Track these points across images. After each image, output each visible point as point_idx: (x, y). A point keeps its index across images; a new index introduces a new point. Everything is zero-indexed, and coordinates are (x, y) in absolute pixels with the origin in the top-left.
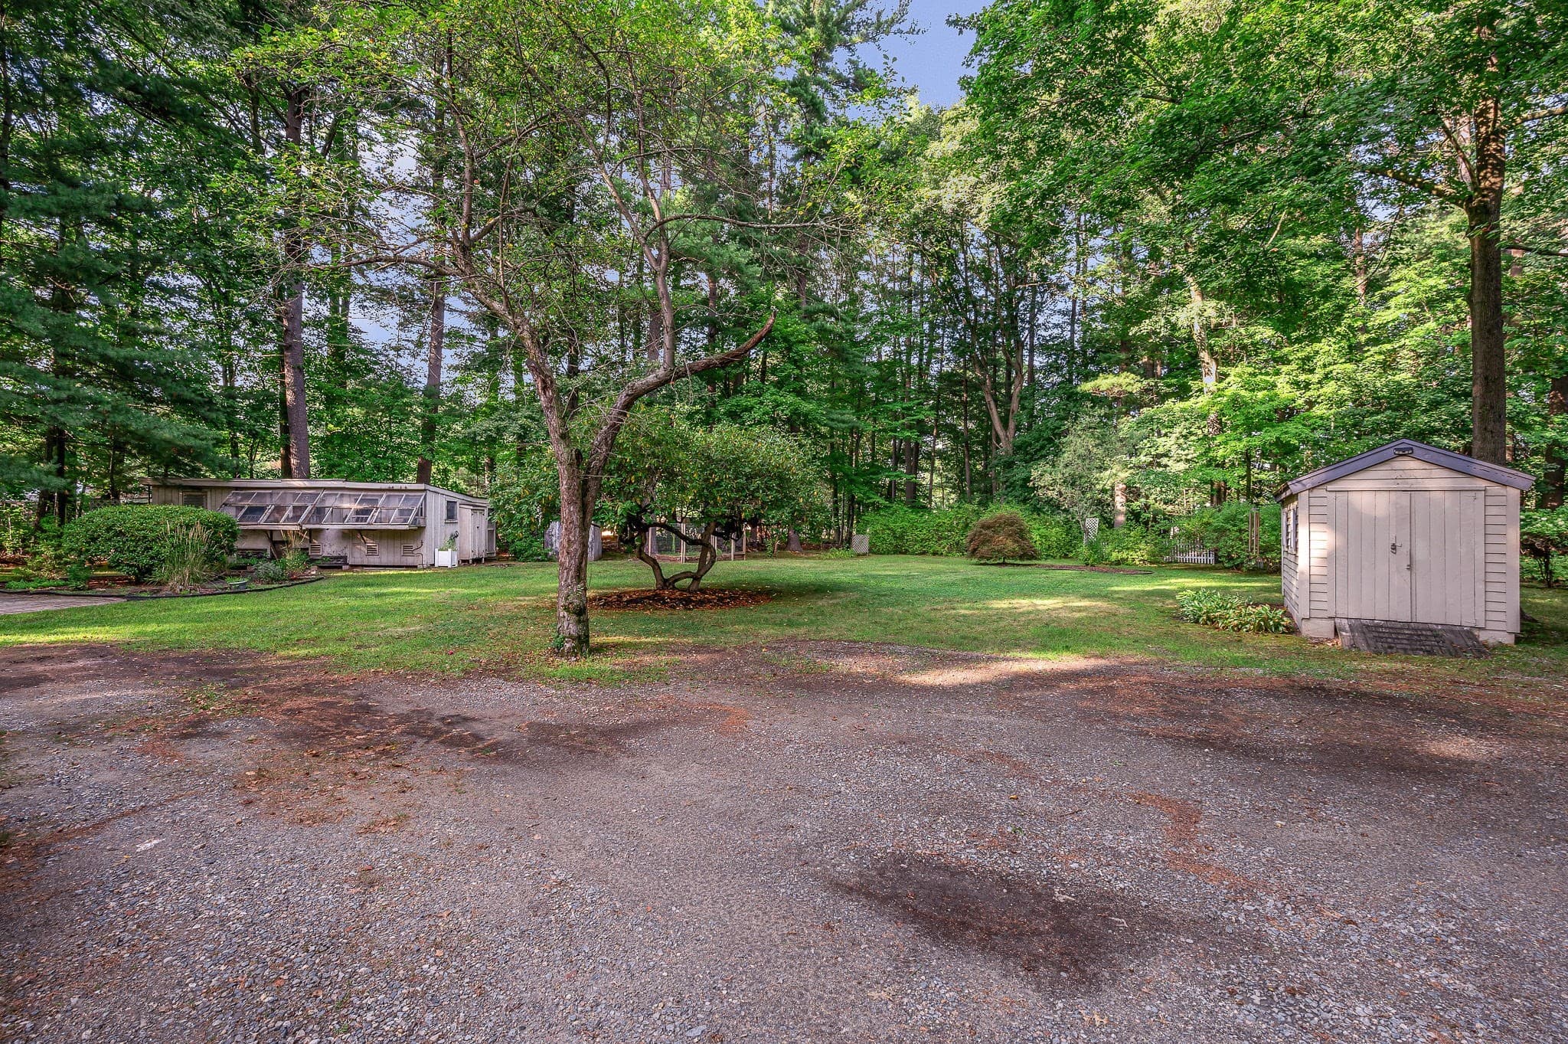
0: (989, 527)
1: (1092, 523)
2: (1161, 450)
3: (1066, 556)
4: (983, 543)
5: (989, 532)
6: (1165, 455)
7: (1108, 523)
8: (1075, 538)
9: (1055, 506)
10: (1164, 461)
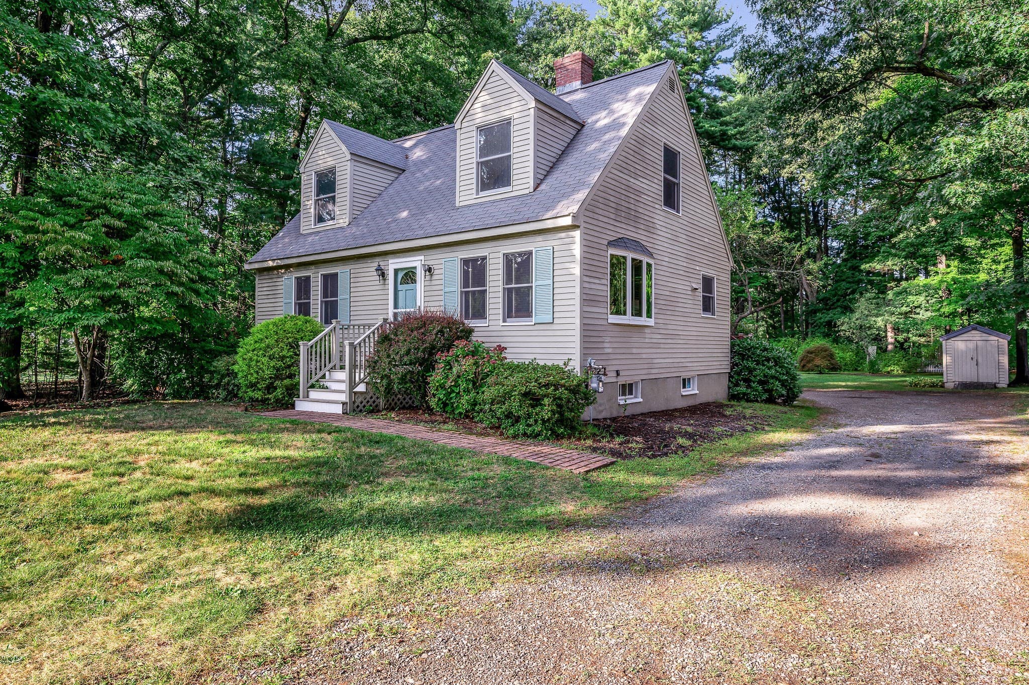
0: (811, 353)
1: (872, 350)
2: (916, 304)
3: (856, 370)
4: (809, 362)
5: (813, 355)
6: (919, 307)
7: (882, 350)
8: (862, 358)
9: (849, 340)
10: (918, 310)
